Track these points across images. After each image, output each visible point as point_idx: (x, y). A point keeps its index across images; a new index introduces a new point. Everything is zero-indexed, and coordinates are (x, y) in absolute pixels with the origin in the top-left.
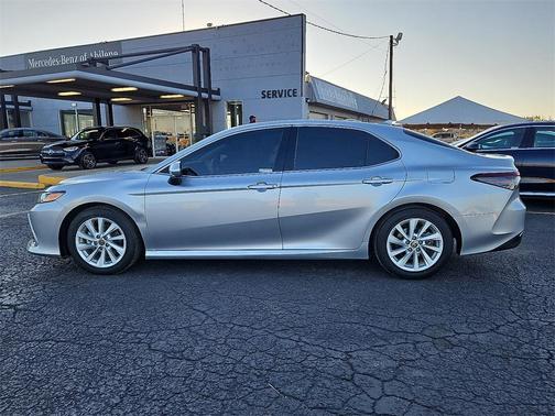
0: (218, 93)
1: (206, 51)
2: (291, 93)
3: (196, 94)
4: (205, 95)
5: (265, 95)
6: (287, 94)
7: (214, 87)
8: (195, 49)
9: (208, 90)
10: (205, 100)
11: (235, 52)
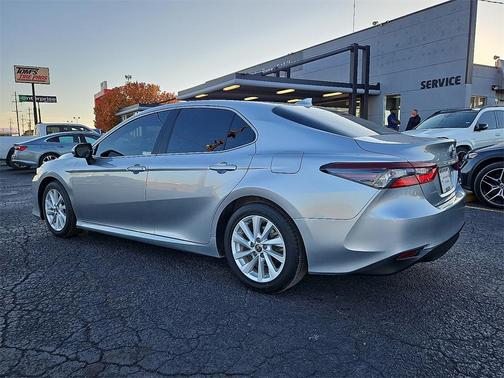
0: (377, 87)
1: (366, 49)
2: (453, 81)
3: (351, 90)
4: (361, 91)
5: (425, 85)
6: (449, 82)
7: (372, 82)
8: (354, 49)
9: (366, 86)
10: (361, 96)
11: (397, 45)
